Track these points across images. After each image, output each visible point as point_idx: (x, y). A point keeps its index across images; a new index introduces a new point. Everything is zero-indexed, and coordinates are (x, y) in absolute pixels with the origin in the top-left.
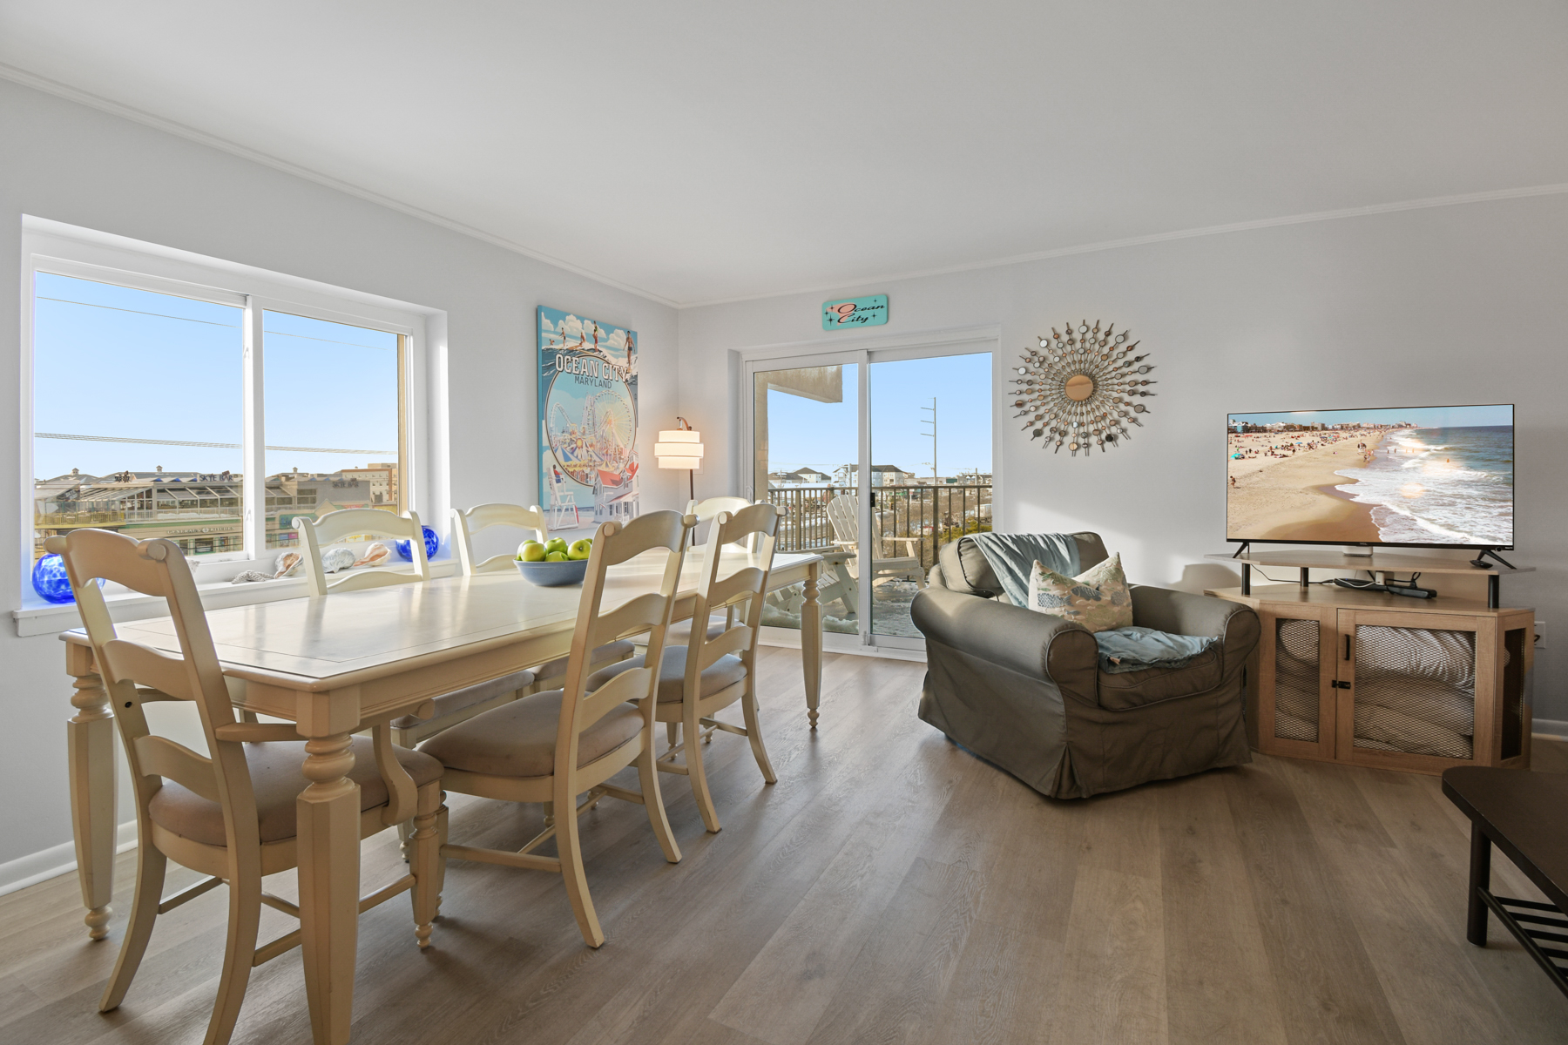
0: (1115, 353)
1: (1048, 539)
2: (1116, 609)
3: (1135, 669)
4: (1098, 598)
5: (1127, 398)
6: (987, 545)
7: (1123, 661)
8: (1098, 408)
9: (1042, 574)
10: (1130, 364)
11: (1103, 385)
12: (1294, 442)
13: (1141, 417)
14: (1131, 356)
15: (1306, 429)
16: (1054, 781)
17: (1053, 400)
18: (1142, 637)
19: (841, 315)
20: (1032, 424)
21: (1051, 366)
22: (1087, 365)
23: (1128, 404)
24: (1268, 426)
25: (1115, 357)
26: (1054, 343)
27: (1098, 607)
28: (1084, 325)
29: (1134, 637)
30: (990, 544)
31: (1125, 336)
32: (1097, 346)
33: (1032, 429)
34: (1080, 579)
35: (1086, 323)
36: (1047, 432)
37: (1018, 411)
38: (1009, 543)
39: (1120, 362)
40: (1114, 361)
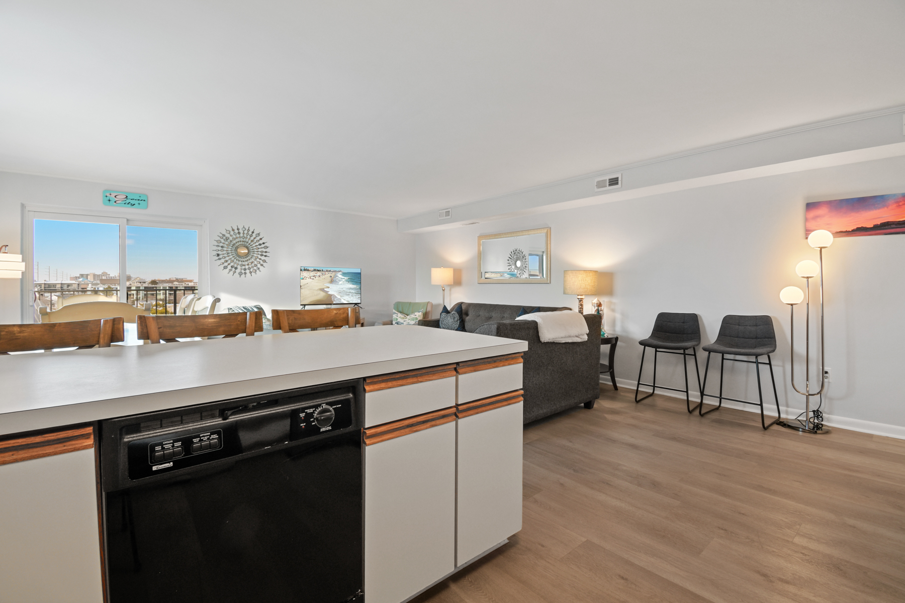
0: (255, 240)
5: (260, 257)
8: (249, 260)
10: (260, 245)
11: (252, 251)
12: (316, 274)
13: (265, 264)
14: (261, 242)
15: (318, 271)
17: (232, 255)
19: (117, 199)
20: (223, 263)
21: (230, 241)
22: (245, 243)
23: (260, 259)
24: (310, 269)
25: (255, 241)
26: (232, 233)
28: (244, 227)
31: (259, 234)
32: (249, 236)
33: (223, 266)
36: (229, 267)
37: (218, 258)
39: (257, 244)
40: (255, 243)
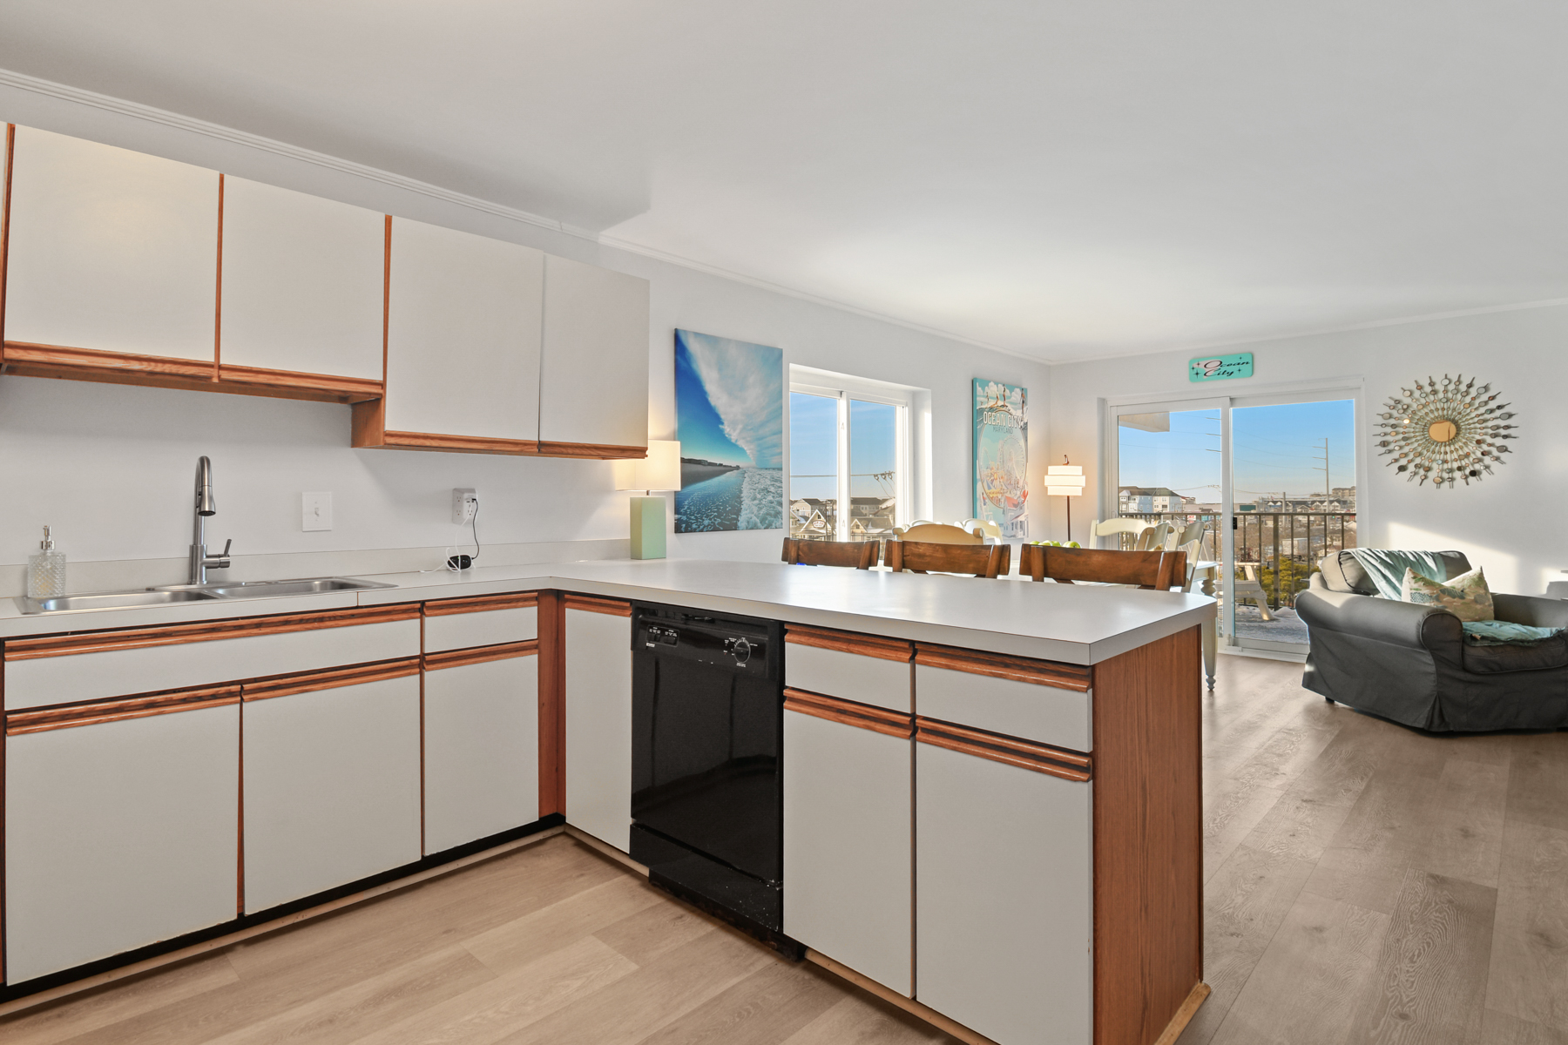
0: (1477, 402)
1: (1417, 555)
2: (1478, 607)
3: (1493, 644)
4: (1462, 597)
5: (1489, 440)
6: (1363, 557)
7: (1483, 638)
8: (1461, 448)
9: (1414, 578)
10: (1492, 411)
11: (1466, 429)
13: (1504, 456)
14: (1492, 405)
16: (1427, 718)
17: (1417, 441)
18: (1500, 626)
19: (1207, 370)
20: (1396, 460)
21: (1414, 413)
22: (1450, 412)
23: (1490, 445)
25: (1477, 405)
26: (1417, 394)
27: (1463, 604)
28: (1446, 378)
29: (1494, 626)
30: (1366, 556)
31: (1486, 388)
32: (1459, 396)
33: (1397, 465)
34: (1447, 584)
35: (1448, 377)
36: (1411, 467)
37: (1383, 450)
38: (1383, 556)
39: (1482, 410)
40: (1476, 409)
